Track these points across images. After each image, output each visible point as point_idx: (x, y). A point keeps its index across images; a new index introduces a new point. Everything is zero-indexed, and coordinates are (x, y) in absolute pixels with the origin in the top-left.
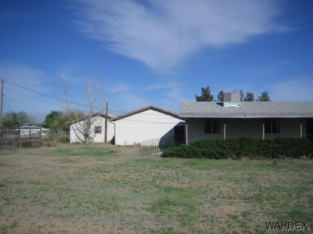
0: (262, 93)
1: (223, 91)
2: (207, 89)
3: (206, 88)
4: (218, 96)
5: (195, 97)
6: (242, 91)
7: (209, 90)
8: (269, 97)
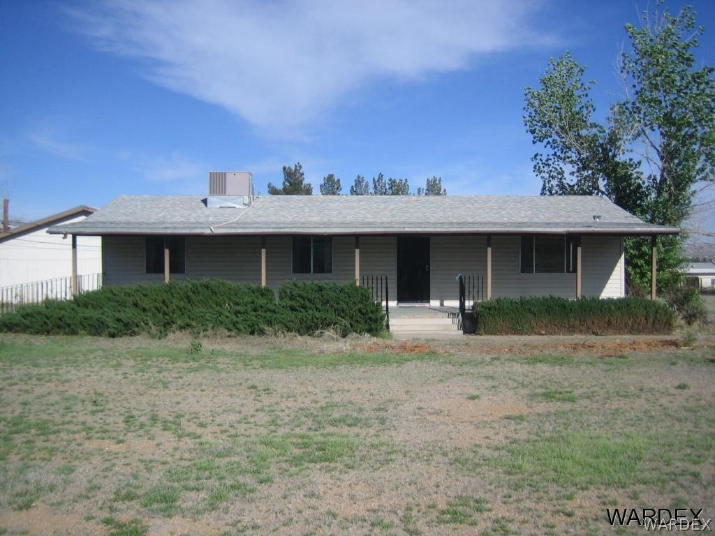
0: (428, 180)
1: (332, 176)
2: (296, 170)
3: (293, 168)
4: (321, 186)
5: (268, 189)
6: (382, 176)
7: (301, 171)
8: (445, 190)
